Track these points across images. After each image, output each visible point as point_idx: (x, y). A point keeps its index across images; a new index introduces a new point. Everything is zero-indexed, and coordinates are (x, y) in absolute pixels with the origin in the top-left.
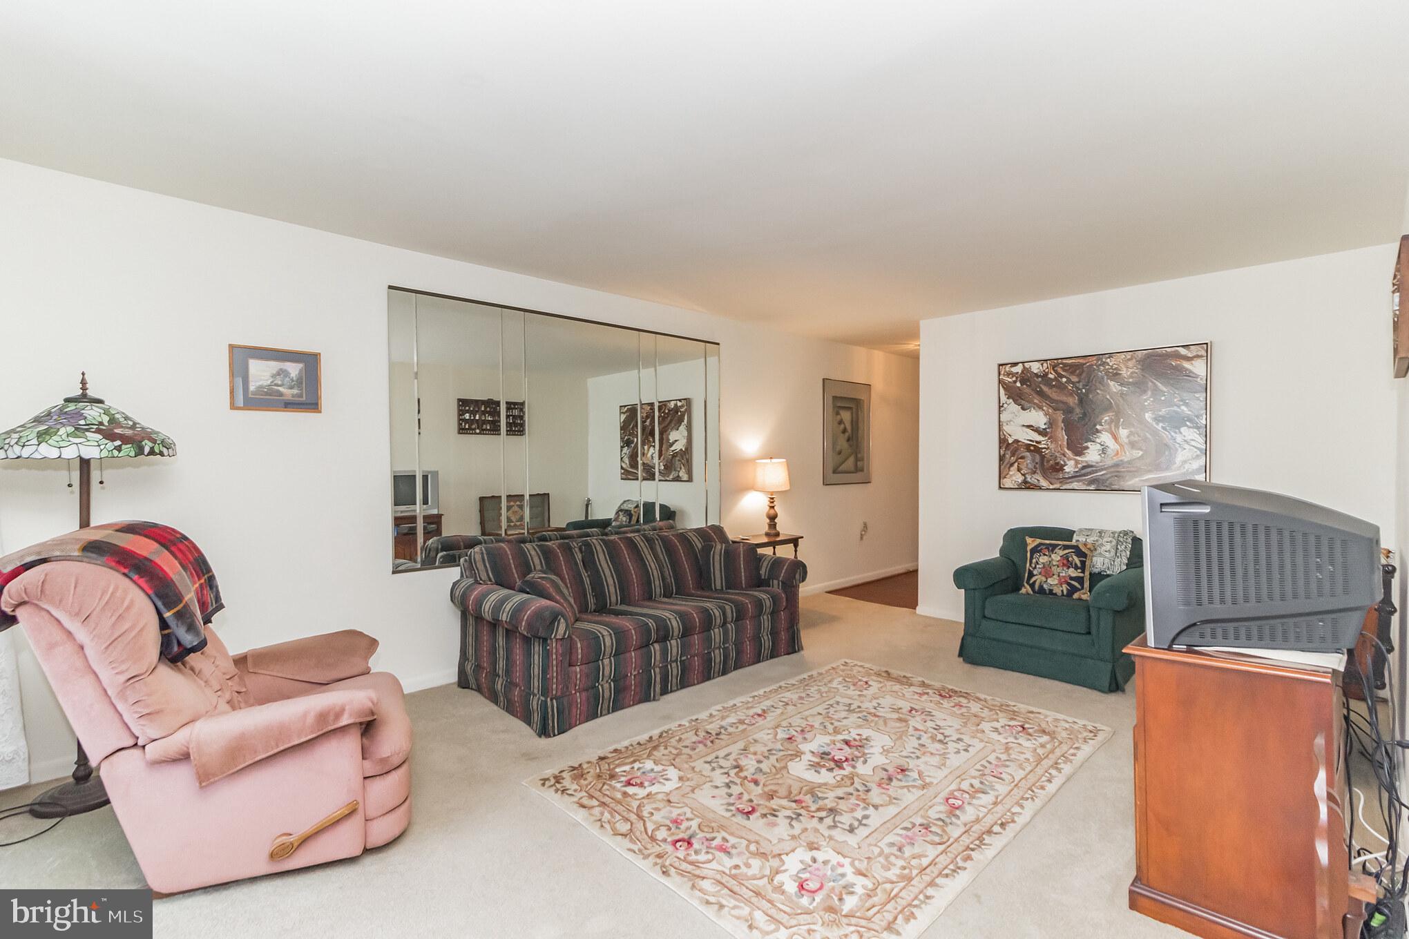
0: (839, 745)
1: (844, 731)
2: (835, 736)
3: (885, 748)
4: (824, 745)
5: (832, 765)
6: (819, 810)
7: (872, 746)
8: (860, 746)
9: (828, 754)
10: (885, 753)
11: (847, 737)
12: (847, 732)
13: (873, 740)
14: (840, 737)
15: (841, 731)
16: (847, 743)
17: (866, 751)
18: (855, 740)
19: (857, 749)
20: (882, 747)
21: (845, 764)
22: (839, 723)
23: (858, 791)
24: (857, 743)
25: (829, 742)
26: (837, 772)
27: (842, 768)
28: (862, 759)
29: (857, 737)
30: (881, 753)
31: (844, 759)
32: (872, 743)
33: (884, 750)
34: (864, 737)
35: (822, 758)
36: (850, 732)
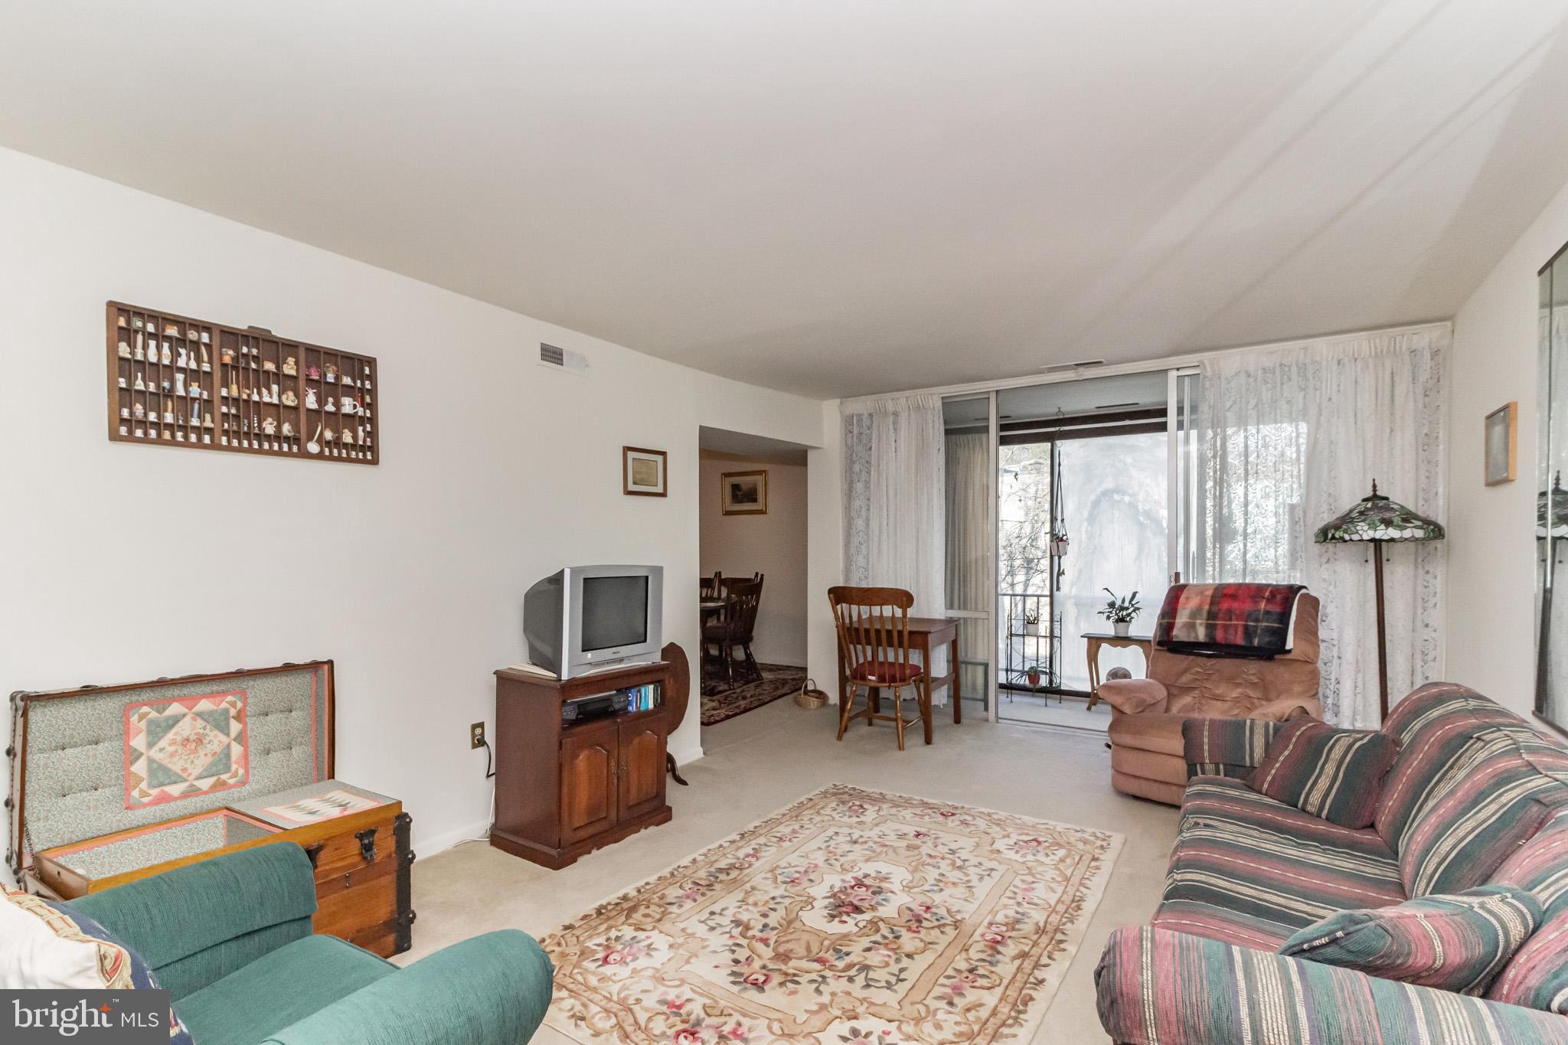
0: (866, 904)
1: (864, 927)
2: (875, 917)
3: (810, 907)
4: (884, 903)
5: (867, 881)
6: (866, 842)
7: (826, 907)
8: (840, 906)
9: (874, 893)
10: (810, 900)
11: (859, 917)
12: (861, 925)
13: (825, 917)
14: (867, 916)
15: (869, 926)
16: (857, 910)
17: (832, 900)
18: (848, 914)
19: (843, 902)
20: (813, 908)
21: (853, 883)
22: (873, 938)
23: (836, 860)
24: (844, 909)
25: (879, 908)
26: (860, 875)
27: (855, 878)
28: (836, 890)
29: (845, 918)
30: (815, 899)
31: (856, 888)
32: (825, 912)
33: (811, 903)
34: (837, 920)
35: (879, 887)
36: (856, 925)
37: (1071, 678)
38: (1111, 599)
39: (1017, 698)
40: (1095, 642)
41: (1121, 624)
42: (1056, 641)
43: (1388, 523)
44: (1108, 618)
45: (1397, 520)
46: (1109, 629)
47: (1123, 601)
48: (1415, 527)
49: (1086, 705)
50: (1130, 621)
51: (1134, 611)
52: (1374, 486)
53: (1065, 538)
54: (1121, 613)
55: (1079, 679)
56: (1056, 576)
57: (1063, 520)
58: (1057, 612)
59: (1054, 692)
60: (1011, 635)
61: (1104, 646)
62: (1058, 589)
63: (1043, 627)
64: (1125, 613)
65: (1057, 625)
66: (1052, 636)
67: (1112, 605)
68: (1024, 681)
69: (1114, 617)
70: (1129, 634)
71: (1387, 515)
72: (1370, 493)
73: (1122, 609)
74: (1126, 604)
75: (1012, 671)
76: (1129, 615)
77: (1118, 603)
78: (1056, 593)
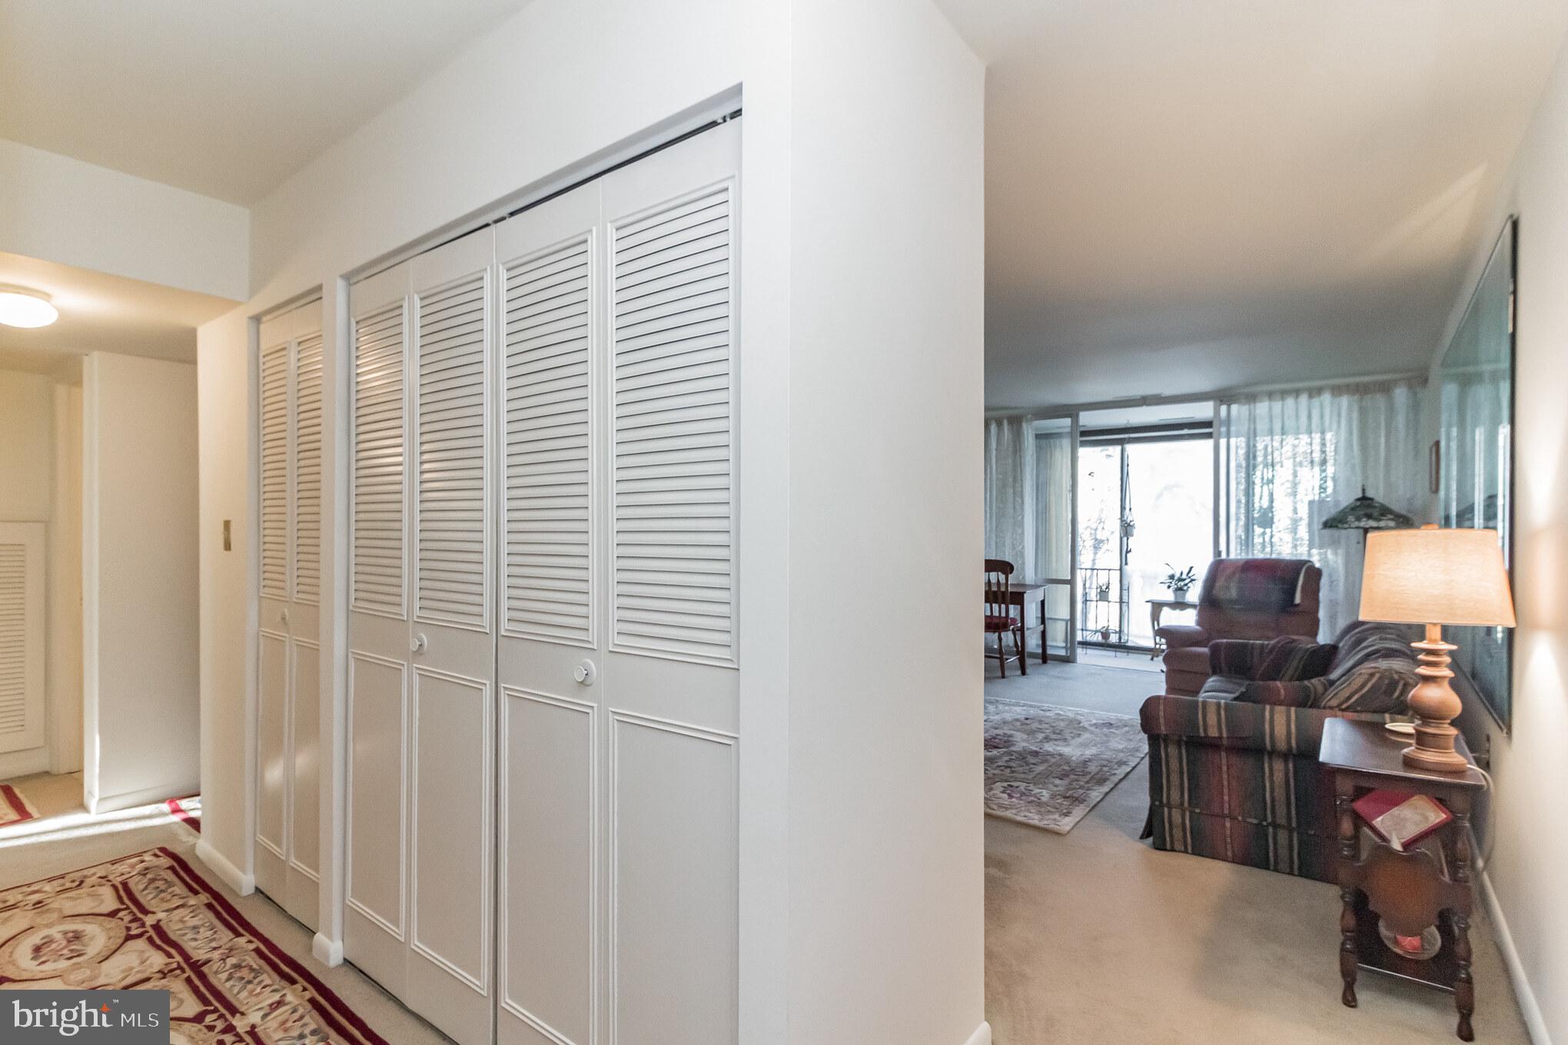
37: (1136, 636)
38: (1171, 572)
39: (1090, 652)
40: (1157, 607)
41: (1179, 592)
42: (1124, 605)
43: (1369, 517)
44: (1169, 587)
45: (1376, 513)
46: (1169, 596)
47: (1182, 574)
48: (1389, 519)
49: (1150, 657)
50: (1187, 590)
51: (1190, 582)
52: (1364, 490)
53: (1132, 524)
54: (1179, 584)
55: (1144, 637)
56: (1124, 553)
57: (1130, 509)
58: (1125, 582)
59: (1122, 647)
60: (1086, 600)
61: (1166, 610)
62: (1126, 564)
63: (1114, 594)
64: (1182, 583)
65: (1125, 593)
66: (1121, 602)
67: (1172, 577)
68: (1098, 638)
69: (1174, 586)
70: (1186, 601)
71: (1370, 511)
72: (1360, 495)
73: (1180, 580)
74: (1184, 576)
75: (1086, 630)
76: (1186, 585)
77: (1177, 576)
78: (1125, 567)
